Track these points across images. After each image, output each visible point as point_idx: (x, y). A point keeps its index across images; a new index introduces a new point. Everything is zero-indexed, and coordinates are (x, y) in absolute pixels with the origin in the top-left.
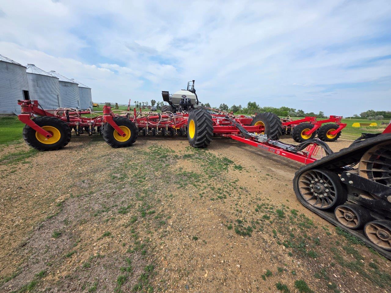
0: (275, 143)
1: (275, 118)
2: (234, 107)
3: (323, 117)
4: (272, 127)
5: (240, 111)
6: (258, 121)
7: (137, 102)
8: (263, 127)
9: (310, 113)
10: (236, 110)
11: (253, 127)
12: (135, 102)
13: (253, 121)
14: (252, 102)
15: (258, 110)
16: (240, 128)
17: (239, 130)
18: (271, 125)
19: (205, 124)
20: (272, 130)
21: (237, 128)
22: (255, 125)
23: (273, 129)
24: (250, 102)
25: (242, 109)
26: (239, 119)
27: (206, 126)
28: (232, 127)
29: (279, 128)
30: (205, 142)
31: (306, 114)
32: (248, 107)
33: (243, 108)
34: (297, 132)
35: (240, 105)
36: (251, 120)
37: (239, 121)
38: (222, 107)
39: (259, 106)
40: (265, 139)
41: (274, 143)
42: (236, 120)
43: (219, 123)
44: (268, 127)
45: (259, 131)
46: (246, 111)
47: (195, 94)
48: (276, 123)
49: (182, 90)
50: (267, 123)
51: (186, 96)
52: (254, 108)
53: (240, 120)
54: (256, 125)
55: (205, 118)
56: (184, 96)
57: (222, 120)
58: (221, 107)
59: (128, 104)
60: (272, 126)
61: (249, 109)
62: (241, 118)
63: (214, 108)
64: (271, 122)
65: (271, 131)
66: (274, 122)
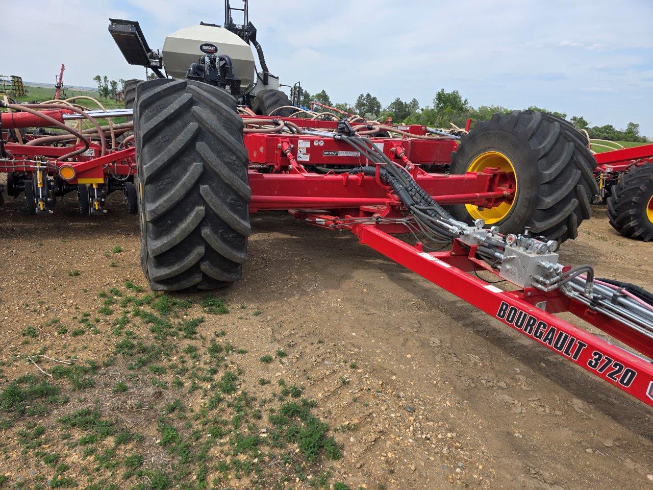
0: (614, 300)
1: (568, 139)
2: (398, 104)
3: (636, 139)
4: (554, 184)
5: (412, 119)
6: (486, 150)
7: (103, 80)
8: (508, 178)
9: (602, 128)
10: (401, 112)
11: (461, 180)
12: (98, 78)
13: (461, 149)
14: (448, 91)
15: (462, 114)
16: (398, 186)
17: (394, 199)
18: (550, 173)
19: (194, 169)
20: (550, 194)
21: (388, 184)
22: (469, 170)
23: (557, 189)
24: (443, 90)
25: (419, 111)
26: (400, 139)
27: (202, 179)
28: (363, 181)
29: (582, 188)
30: (205, 266)
31: (594, 128)
32: (438, 105)
33: (422, 110)
34: (633, 200)
35: (415, 101)
36: (452, 143)
37: (401, 152)
38: (364, 105)
39: (468, 105)
40: (547, 273)
41: (605, 297)
42: (388, 145)
43: (307, 158)
44: (536, 181)
45: (489, 200)
46: (430, 117)
47: (256, 44)
48: (572, 163)
49: (202, 24)
50: (531, 161)
51: (216, 50)
52: (454, 107)
53: (404, 144)
54: (473, 169)
55: (193, 126)
56: (210, 49)
57: (322, 144)
58: (360, 104)
59: (55, 83)
60: (556, 178)
61: (440, 110)
62: (413, 137)
63: (339, 107)
64: (549, 156)
65: (549, 201)
66: (564, 157)
